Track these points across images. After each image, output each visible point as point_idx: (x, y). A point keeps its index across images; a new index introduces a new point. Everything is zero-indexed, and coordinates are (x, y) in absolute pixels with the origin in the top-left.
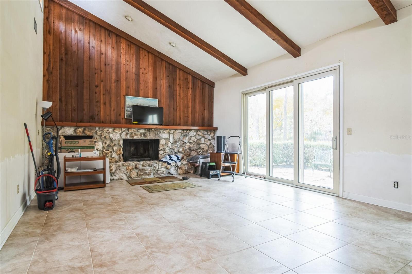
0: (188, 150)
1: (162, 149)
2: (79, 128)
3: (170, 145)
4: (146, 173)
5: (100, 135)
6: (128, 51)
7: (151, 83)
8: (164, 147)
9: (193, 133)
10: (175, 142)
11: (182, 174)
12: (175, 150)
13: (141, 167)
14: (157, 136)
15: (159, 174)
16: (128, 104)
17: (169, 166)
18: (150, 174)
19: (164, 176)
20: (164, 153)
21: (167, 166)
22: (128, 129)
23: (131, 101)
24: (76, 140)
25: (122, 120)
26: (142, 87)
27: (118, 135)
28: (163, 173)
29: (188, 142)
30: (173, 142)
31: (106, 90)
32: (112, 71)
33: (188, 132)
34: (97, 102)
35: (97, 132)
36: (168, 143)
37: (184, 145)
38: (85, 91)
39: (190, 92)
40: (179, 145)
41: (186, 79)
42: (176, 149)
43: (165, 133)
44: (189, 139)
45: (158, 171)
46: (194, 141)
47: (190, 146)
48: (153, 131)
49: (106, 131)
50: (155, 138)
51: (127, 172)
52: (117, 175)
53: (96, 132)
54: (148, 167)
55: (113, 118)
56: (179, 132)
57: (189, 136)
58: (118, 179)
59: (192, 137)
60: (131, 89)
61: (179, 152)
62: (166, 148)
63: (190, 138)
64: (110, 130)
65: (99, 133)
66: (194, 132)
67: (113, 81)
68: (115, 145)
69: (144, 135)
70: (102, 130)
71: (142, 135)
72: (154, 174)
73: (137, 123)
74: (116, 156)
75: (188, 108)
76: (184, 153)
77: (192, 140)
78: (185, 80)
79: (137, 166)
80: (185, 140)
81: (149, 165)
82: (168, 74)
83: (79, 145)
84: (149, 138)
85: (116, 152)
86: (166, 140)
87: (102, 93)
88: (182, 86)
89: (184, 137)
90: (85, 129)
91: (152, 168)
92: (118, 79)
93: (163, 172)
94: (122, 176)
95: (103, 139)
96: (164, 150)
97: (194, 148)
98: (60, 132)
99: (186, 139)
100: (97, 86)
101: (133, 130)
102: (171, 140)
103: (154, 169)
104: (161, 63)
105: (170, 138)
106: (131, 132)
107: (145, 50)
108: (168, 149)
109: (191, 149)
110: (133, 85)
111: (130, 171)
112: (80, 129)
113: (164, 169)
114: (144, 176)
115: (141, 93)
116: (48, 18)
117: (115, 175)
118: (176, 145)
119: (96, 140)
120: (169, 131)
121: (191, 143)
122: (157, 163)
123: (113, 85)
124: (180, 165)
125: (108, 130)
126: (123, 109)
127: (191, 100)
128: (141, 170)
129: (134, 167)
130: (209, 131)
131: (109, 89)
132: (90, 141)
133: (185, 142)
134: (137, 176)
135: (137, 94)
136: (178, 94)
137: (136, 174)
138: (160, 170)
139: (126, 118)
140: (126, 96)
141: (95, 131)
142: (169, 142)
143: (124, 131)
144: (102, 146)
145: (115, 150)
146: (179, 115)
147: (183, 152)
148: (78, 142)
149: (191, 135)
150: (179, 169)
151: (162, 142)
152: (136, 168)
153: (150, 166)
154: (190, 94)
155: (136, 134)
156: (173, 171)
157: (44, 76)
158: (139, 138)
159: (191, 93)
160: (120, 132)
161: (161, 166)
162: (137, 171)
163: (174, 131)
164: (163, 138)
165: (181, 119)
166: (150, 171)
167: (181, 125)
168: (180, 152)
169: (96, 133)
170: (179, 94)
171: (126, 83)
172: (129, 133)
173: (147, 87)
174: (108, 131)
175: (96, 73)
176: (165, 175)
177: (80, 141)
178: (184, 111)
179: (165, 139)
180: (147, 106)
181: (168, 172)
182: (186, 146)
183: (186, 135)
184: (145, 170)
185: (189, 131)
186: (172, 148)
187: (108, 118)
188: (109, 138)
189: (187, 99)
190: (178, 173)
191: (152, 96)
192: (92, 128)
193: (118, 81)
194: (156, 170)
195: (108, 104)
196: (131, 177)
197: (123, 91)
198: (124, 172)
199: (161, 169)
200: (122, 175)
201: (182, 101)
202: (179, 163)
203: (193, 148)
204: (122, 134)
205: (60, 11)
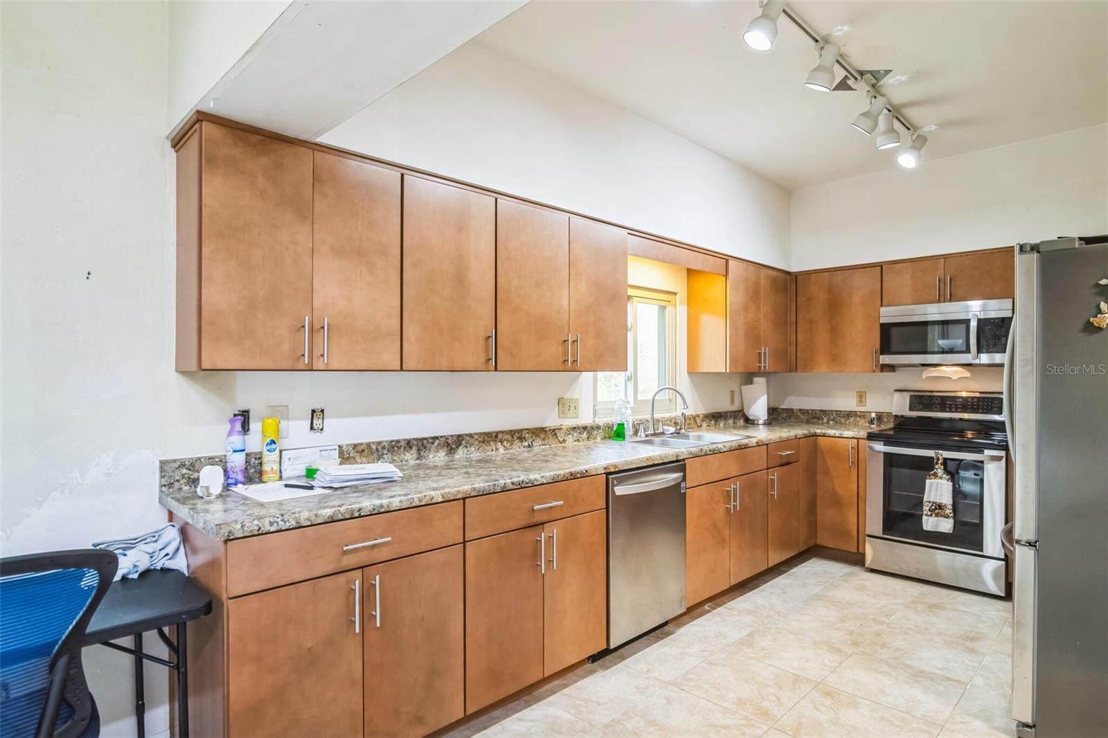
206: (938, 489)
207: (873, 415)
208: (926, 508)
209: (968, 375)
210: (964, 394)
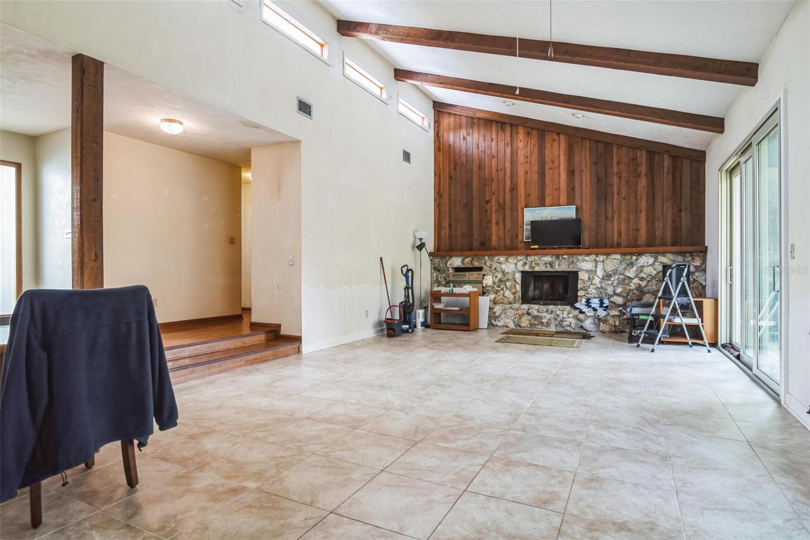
0: (634, 292)
1: (582, 287)
2: (466, 258)
3: (597, 281)
4: (543, 322)
5: (490, 266)
6: (528, 141)
7: (564, 181)
8: (586, 285)
9: (646, 260)
10: (607, 276)
11: (608, 332)
12: (607, 292)
13: (536, 313)
14: (571, 266)
15: (563, 327)
16: (527, 220)
17: (581, 316)
18: (548, 324)
19: (572, 331)
20: (587, 295)
21: (577, 315)
22: (527, 256)
23: (531, 215)
24: (463, 273)
25: (519, 244)
26: (548, 190)
27: (512, 266)
28: (570, 326)
29: (637, 276)
30: (603, 276)
31: (499, 205)
32: (506, 177)
33: (634, 258)
34: (488, 222)
35: (487, 262)
36: (593, 278)
37: (626, 281)
38: (474, 211)
39: (643, 182)
40: (616, 282)
41: (634, 159)
42: (609, 290)
43: (587, 261)
44: (639, 271)
45: (562, 321)
46: (651, 276)
47: (639, 284)
48: (565, 258)
49: (496, 261)
50: (569, 270)
51: (515, 318)
52: (501, 321)
53: (485, 262)
54: (545, 314)
55: (508, 242)
56: (615, 259)
57: (638, 265)
58: (503, 326)
59: (645, 268)
60: (533, 197)
61: (615, 294)
62: (589, 287)
63: (640, 269)
64: (502, 259)
65: (488, 264)
66: (649, 257)
67: (507, 190)
68: (508, 279)
69: (551, 264)
70: (492, 260)
71: (548, 266)
72: (556, 326)
73: (537, 247)
74: (511, 294)
75: (639, 213)
76: (627, 296)
77: (645, 273)
78: (631, 163)
79: (530, 311)
80: (629, 272)
81: (547, 311)
82: (595, 160)
83: (467, 279)
84: (558, 270)
85: (510, 291)
86: (590, 273)
87: (494, 209)
88: (624, 175)
89: (627, 267)
90: (473, 260)
91: (552, 316)
92: (514, 187)
93: (571, 324)
94: (508, 323)
95: (494, 271)
96: (587, 290)
97: (650, 288)
98: (448, 263)
99: (631, 272)
100: (488, 202)
101: (533, 257)
102: (600, 273)
103: (556, 317)
104: (582, 145)
105: (598, 269)
106: (530, 260)
107: (552, 132)
108: (593, 288)
109: (643, 289)
110: (535, 191)
111: (519, 317)
112: (467, 260)
113: (573, 320)
114: (539, 327)
115: (548, 200)
116: (438, 134)
117: (499, 320)
118: (610, 282)
119: (486, 273)
120: (595, 257)
121: (643, 278)
122: (561, 309)
123: (508, 195)
124: (603, 316)
125: (499, 259)
126: (522, 228)
127: (644, 197)
128: (535, 317)
129: (525, 312)
130: (688, 255)
131: (502, 203)
132: (478, 274)
133: (629, 277)
134: (529, 326)
135: (542, 204)
136: (615, 191)
137: (528, 322)
138: (565, 321)
139: (525, 240)
140: (525, 209)
141: (484, 260)
142: (596, 277)
143: (521, 260)
144: (492, 281)
145: (508, 287)
146: (618, 229)
147: (625, 294)
148: (465, 275)
149: (642, 264)
150: (603, 323)
151: (583, 276)
152: (528, 314)
153: (549, 312)
154: (642, 186)
155: (537, 264)
156: (588, 324)
157: (435, 200)
158: (542, 270)
159: (645, 184)
160: (515, 261)
161: (569, 314)
162: (530, 318)
163: (605, 257)
164: (583, 270)
165: (622, 234)
166: (549, 320)
167: (623, 245)
168: (618, 295)
169: (485, 264)
170: (619, 189)
171: (525, 190)
172: (528, 263)
173: (557, 189)
174: (499, 261)
175: (486, 185)
176: (574, 329)
177: (467, 273)
178: (628, 221)
179: (587, 271)
180: (557, 219)
181: (580, 326)
182: (631, 284)
183: (631, 264)
184: (541, 318)
185: (637, 256)
186: (601, 287)
187: (502, 243)
188: (501, 270)
189: (636, 196)
190: (601, 330)
191: (565, 202)
192: (481, 257)
193: (514, 189)
194: (558, 320)
195: (501, 224)
196: (520, 326)
197: (521, 201)
198: (511, 317)
199: (567, 320)
200: (507, 320)
201: (624, 202)
202: (602, 313)
203: (646, 288)
204: (518, 263)
205: (449, 121)
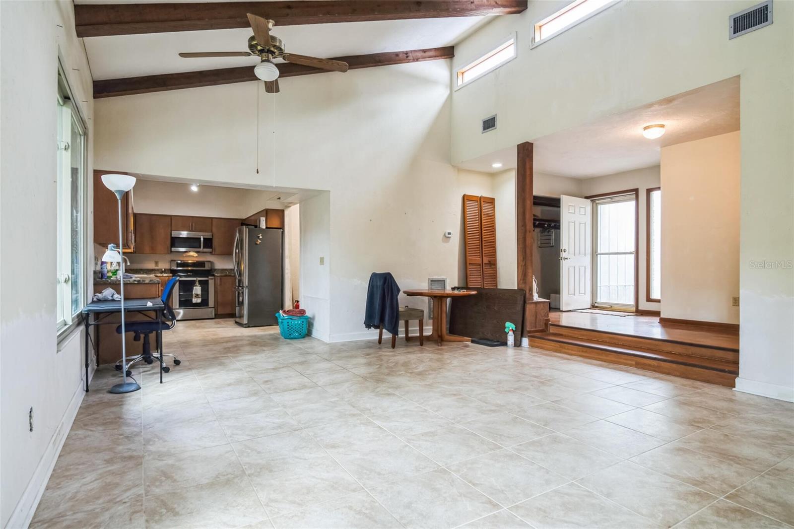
206: (197, 290)
207: (163, 270)
208: (194, 296)
209: (197, 255)
210: (190, 262)
